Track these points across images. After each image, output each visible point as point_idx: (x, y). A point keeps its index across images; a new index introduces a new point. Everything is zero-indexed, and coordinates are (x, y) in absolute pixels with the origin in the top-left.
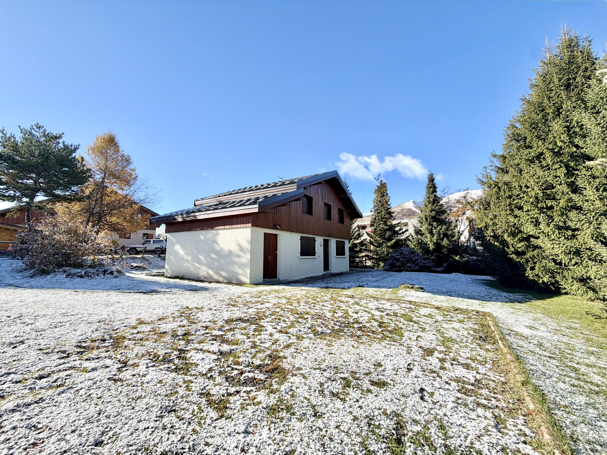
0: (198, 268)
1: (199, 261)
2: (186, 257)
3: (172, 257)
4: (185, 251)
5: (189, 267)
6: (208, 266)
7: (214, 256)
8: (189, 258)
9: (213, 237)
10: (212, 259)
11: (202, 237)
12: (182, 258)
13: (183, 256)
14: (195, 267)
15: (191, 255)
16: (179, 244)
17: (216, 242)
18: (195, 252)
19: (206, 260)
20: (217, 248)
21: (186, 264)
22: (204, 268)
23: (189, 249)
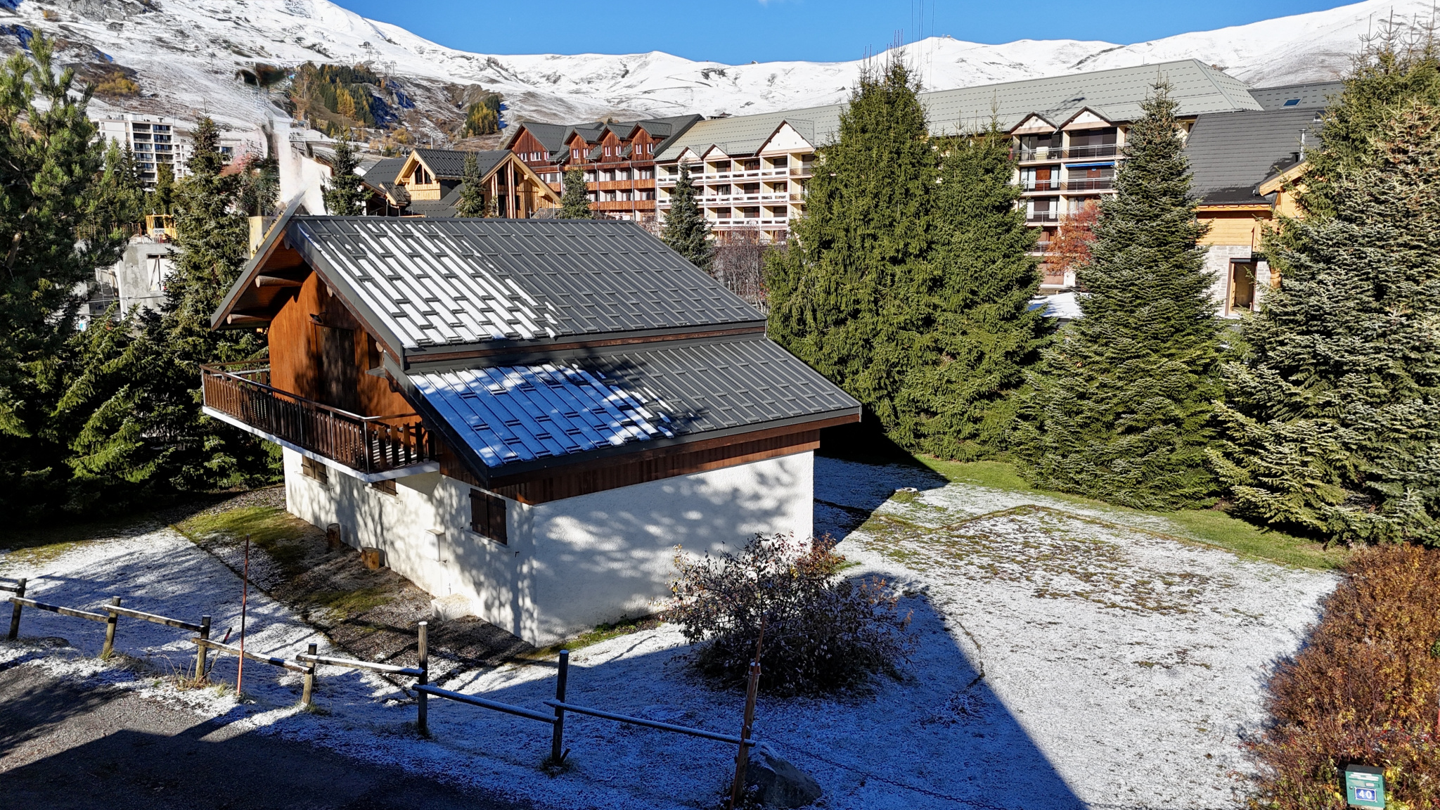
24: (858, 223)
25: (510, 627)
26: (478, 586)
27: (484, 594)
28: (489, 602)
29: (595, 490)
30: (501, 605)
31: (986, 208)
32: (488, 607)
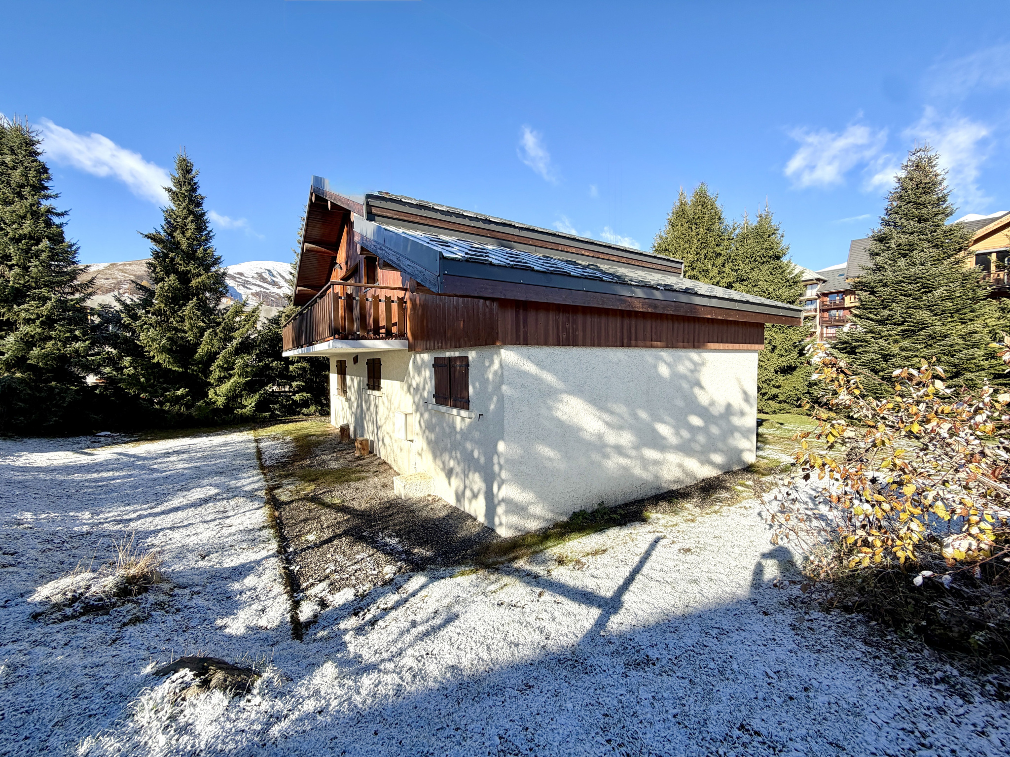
0: (656, 463)
1: (658, 443)
2: (612, 438)
3: (546, 451)
4: (607, 417)
5: (626, 469)
6: (685, 449)
7: (696, 421)
8: (626, 439)
9: (692, 371)
10: (692, 428)
11: (664, 370)
12: (600, 446)
13: (600, 436)
14: (645, 463)
15: (631, 428)
16: (578, 390)
17: (699, 384)
18: (643, 415)
19: (677, 434)
20: (703, 398)
21: (613, 463)
22: (673, 458)
23: (622, 409)
24: (687, 269)
25: (481, 519)
26: (449, 473)
27: (456, 482)
28: (460, 492)
29: (575, 344)
30: (475, 496)
31: (770, 257)
32: (459, 497)
